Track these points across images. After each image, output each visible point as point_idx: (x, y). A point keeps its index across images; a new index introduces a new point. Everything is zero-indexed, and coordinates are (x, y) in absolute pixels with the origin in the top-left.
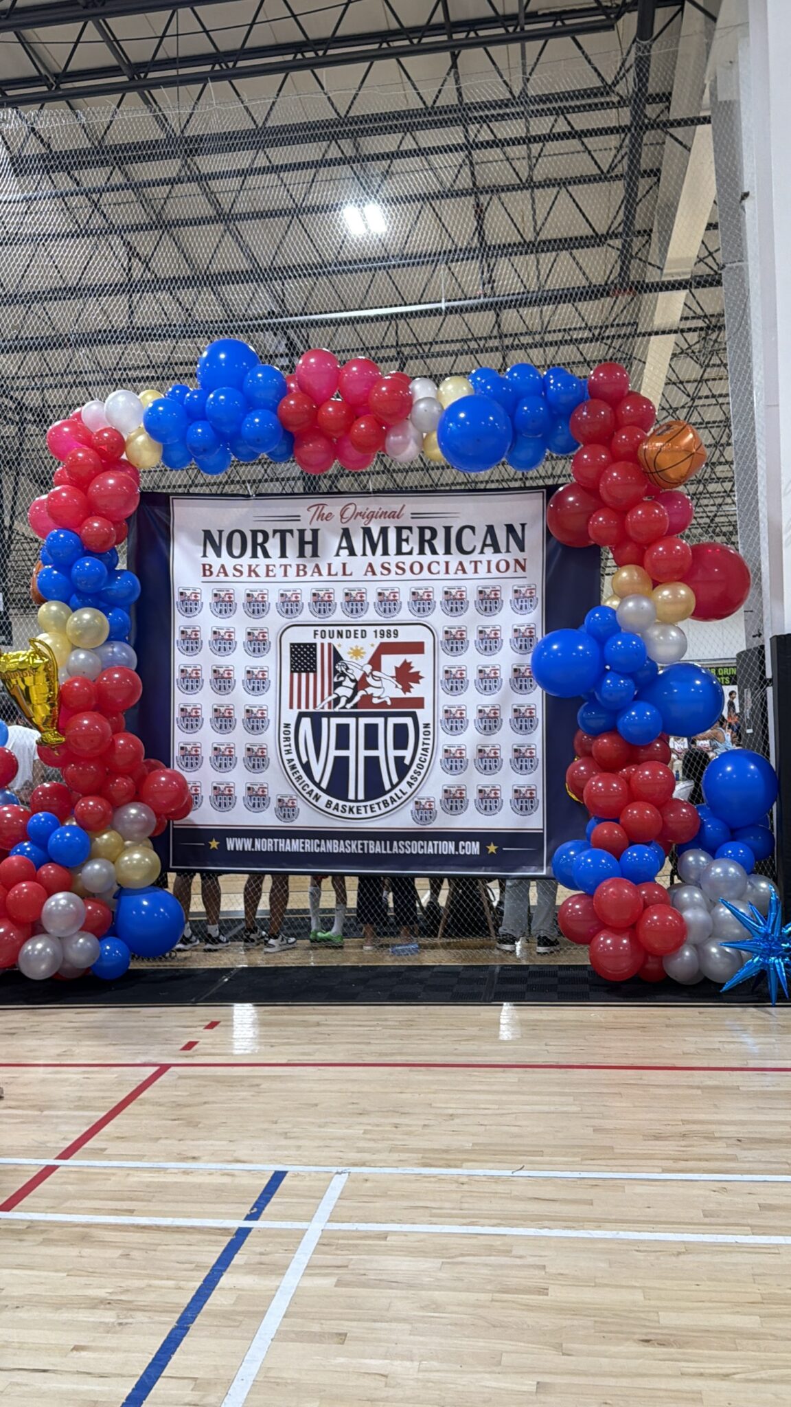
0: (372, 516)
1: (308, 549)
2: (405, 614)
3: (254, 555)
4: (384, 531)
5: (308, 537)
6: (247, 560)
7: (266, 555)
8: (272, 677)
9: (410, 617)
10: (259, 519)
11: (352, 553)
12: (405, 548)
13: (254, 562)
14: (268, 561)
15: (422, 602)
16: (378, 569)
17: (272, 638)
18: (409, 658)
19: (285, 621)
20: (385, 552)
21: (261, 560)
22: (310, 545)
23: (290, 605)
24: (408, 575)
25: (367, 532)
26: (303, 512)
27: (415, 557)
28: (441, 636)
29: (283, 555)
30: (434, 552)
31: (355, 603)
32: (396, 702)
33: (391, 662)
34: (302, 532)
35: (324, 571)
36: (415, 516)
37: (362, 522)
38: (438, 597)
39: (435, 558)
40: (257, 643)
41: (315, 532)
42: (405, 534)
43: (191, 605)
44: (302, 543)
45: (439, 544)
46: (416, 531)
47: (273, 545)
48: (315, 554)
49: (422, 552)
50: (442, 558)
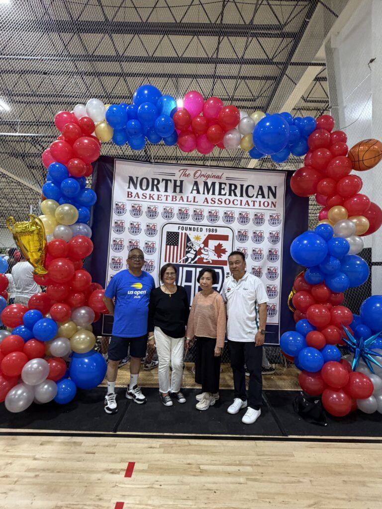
0: (208, 177)
1: (178, 189)
2: (220, 222)
3: (152, 190)
4: (213, 184)
5: (178, 184)
6: (149, 192)
7: (158, 190)
8: (157, 246)
9: (223, 224)
10: (155, 173)
11: (198, 192)
12: (223, 192)
13: (152, 193)
14: (158, 193)
15: (229, 218)
16: (210, 201)
17: (158, 228)
18: (221, 242)
19: (165, 221)
20: (213, 193)
21: (155, 192)
22: (179, 187)
23: (168, 214)
24: (223, 204)
25: (206, 184)
26: (176, 172)
27: (227, 197)
28: (236, 233)
29: (166, 190)
30: (235, 195)
31: (198, 215)
32: (214, 262)
33: (213, 244)
34: (175, 181)
35: (185, 200)
36: (228, 178)
37: (204, 179)
38: (236, 216)
39: (236, 198)
40: (151, 231)
41: (182, 182)
42: (223, 186)
43: (121, 210)
44: (175, 186)
45: (238, 191)
46: (228, 185)
47: (162, 186)
48: (181, 191)
49: (230, 195)
50: (239, 198)
